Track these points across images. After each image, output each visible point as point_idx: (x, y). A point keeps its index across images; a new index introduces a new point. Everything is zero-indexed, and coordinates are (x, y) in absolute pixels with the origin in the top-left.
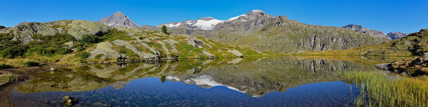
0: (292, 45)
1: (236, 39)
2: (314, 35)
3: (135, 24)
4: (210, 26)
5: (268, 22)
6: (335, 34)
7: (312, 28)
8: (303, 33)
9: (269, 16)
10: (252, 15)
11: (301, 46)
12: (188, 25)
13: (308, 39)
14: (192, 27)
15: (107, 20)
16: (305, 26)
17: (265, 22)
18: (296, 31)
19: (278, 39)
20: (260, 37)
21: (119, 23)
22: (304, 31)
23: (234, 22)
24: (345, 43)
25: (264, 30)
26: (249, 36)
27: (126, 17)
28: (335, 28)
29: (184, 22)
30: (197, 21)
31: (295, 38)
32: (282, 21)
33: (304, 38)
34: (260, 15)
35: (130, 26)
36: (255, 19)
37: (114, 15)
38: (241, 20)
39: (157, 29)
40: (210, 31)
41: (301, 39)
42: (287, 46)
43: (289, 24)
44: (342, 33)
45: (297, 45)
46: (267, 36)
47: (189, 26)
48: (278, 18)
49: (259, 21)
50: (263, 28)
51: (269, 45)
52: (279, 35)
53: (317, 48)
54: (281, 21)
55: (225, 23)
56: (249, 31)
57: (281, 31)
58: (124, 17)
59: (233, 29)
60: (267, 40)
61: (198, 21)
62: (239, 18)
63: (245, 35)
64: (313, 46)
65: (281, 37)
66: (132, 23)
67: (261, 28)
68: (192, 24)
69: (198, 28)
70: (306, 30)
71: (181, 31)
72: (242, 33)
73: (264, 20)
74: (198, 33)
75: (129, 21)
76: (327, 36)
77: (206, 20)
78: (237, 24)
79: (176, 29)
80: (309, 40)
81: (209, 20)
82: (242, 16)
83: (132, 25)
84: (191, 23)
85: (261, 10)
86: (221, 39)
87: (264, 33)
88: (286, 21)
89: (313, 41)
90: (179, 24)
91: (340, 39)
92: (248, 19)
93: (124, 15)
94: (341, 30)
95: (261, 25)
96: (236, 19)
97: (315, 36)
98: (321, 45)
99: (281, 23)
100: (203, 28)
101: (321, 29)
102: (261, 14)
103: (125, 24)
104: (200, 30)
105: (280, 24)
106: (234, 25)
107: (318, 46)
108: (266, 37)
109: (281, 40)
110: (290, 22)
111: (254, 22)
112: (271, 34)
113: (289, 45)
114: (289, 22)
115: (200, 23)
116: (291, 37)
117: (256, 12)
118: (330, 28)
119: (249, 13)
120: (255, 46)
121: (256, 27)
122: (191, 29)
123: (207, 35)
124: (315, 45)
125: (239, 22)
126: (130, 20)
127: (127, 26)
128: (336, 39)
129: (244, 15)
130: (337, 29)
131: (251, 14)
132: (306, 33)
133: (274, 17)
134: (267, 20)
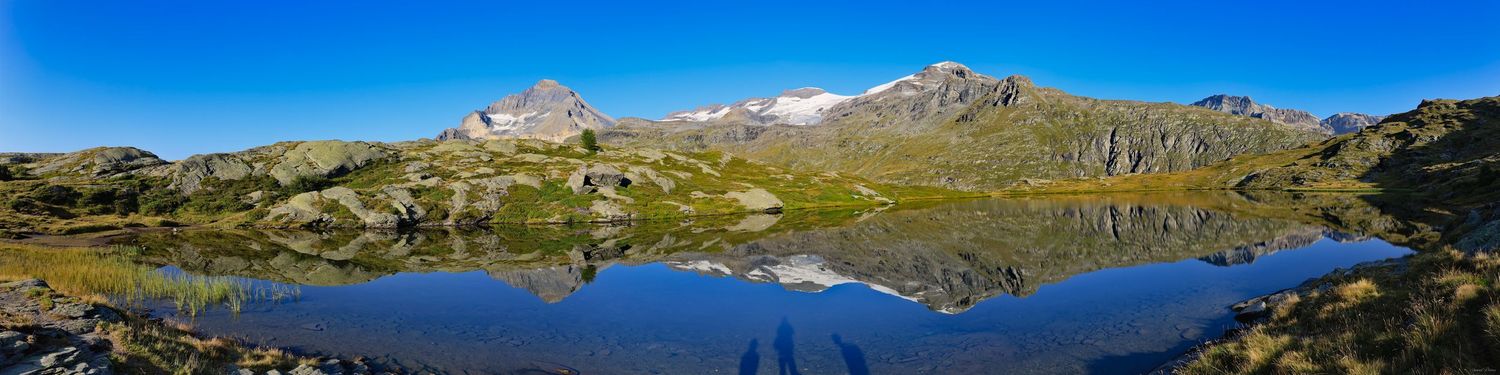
0: (1047, 158)
1: (886, 147)
2: (1111, 129)
3: (601, 115)
4: (812, 113)
5: (978, 97)
6: (1172, 124)
7: (1102, 107)
8: (1077, 125)
9: (981, 77)
10: (933, 77)
11: (1072, 162)
12: (749, 112)
13: (1094, 142)
14: (762, 119)
15: (514, 102)
16: (1083, 105)
17: (970, 98)
18: (1059, 118)
19: (1006, 143)
20: (954, 140)
21: (549, 110)
22: (1082, 119)
23: (881, 99)
24: (1201, 150)
25: (964, 118)
26: (923, 137)
27: (573, 95)
28: (1170, 106)
29: (740, 105)
30: (775, 102)
31: (1054, 139)
32: (1017, 92)
33: (1082, 138)
34: (955, 77)
35: (585, 121)
36: (939, 88)
37: (535, 88)
38: (900, 91)
39: (661, 127)
40: (814, 127)
41: (1074, 143)
42: (1032, 163)
43: (1038, 98)
44: (1191, 120)
45: (1060, 160)
46: (972, 135)
47: (753, 116)
48: (1005, 83)
49: (953, 94)
50: (963, 112)
51: (979, 162)
52: (1007, 133)
53: (1118, 166)
54: (1014, 90)
55: (855, 104)
56: (923, 124)
57: (1015, 120)
58: (567, 96)
59: (877, 119)
60: (974, 148)
61: (780, 100)
62: (897, 85)
63: (912, 135)
64: (1107, 160)
65: (1014, 139)
66: (592, 113)
67: (958, 113)
68: (761, 111)
69: (779, 122)
70: (1086, 116)
71: (728, 130)
72: (904, 127)
73: (967, 91)
74: (778, 134)
75: (583, 106)
76: (1148, 131)
77: (801, 97)
78: (889, 104)
79: (714, 127)
80: (1097, 142)
81: (809, 95)
82: (905, 82)
83: (591, 118)
84: (758, 107)
85: (958, 62)
86: (843, 150)
87: (966, 127)
88: (1030, 91)
89: (1108, 145)
90: (726, 110)
91: (1186, 139)
92: (922, 88)
93: (566, 89)
94: (1189, 112)
95: (959, 105)
96: (885, 91)
97: (1114, 133)
98: (1130, 157)
99: (1013, 97)
100: (791, 121)
101: (1131, 110)
102: (957, 73)
103: (570, 115)
104: (782, 125)
105: (1011, 100)
106: (881, 107)
107: (1124, 161)
108: (970, 140)
109: (1014, 145)
110: (1041, 95)
111: (937, 95)
112: (985, 131)
113: (1037, 159)
114: (1039, 94)
115: (786, 107)
116: (1044, 137)
117: (943, 69)
118: (1157, 106)
119: (926, 72)
120: (938, 166)
121: (943, 109)
122: (759, 124)
123: (804, 140)
124: (1115, 157)
125: (895, 98)
126: (585, 104)
127: (576, 119)
128: (1173, 138)
129: (911, 77)
130: (1177, 110)
131: (930, 73)
132: (1086, 124)
133: (993, 81)
134: (975, 88)
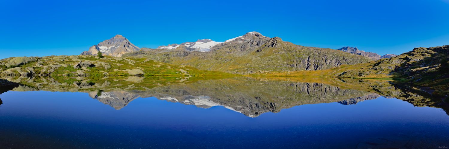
0: (285, 66)
1: (231, 60)
2: (308, 57)
3: (135, 46)
4: (207, 48)
5: (263, 44)
6: (329, 56)
7: (305, 49)
8: (296, 55)
9: (265, 37)
10: (249, 37)
11: (294, 67)
12: (186, 47)
13: (302, 61)
14: (190, 49)
15: (107, 42)
16: (299, 48)
17: (261, 44)
18: (290, 52)
19: (271, 60)
20: (254, 58)
21: (119, 45)
22: (298, 53)
23: (230, 43)
24: (339, 65)
25: (258, 51)
26: (243, 57)
27: (126, 40)
28: (329, 50)
29: (183, 44)
30: (195, 43)
31: (288, 59)
32: (276, 43)
33: (298, 59)
34: (256, 37)
35: (130, 49)
36: (250, 41)
37: (114, 37)
38: (237, 41)
39: (155, 51)
40: (207, 52)
41: (295, 61)
42: (280, 67)
43: (283, 45)
44: (336, 55)
45: (290, 67)
46: (260, 57)
47: (187, 48)
48: (272, 40)
49: (255, 43)
50: (258, 49)
51: (262, 66)
52: (272, 57)
53: (310, 69)
54: (275, 42)
55: (222, 45)
56: (244, 53)
57: (275, 52)
58: (124, 40)
59: (229, 50)
60: (260, 61)
61: (196, 43)
62: (236, 39)
63: (240, 56)
64: (306, 67)
65: (274, 59)
66: (132, 46)
67: (256, 49)
68: (190, 46)
69: (196, 50)
70: (299, 52)
71: (178, 53)
72: (237, 53)
73: (260, 42)
74: (195, 54)
75: (129, 44)
76: (321, 58)
77: (204, 42)
78: (233, 45)
79: (173, 52)
80: (303, 61)
81: (207, 42)
82: (239, 38)
83: (132, 47)
84: (189, 45)
85: (258, 32)
86: (217, 61)
87: (258, 54)
88: (281, 43)
89: (307, 62)
90: (178, 46)
91: (334, 61)
92: (245, 40)
93: (124, 38)
94: (335, 52)
95: (257, 47)
96: (232, 41)
97: (309, 59)
98: (314, 66)
99: (275, 44)
100: (200, 50)
101: (315, 50)
102: (257, 35)
103: (125, 46)
104: (196, 52)
105: (274, 45)
106: (230, 46)
107: (312, 68)
108: (259, 58)
109: (274, 61)
110: (285, 44)
111: (249, 43)
112: (265, 55)
113: (282, 66)
114: (284, 44)
115: (198, 45)
116: (285, 59)
117: (253, 34)
118: (324, 49)
119: (246, 35)
120: (247, 67)
121: (251, 48)
122: (189, 51)
123: (204, 57)
124: (309, 66)
125: (235, 43)
126: (130, 43)
127: (127, 48)
128: (329, 61)
129: (241, 37)
130: (331, 51)
131: (248, 36)
132: (299, 55)
133: (269, 39)
134: (262, 41)
